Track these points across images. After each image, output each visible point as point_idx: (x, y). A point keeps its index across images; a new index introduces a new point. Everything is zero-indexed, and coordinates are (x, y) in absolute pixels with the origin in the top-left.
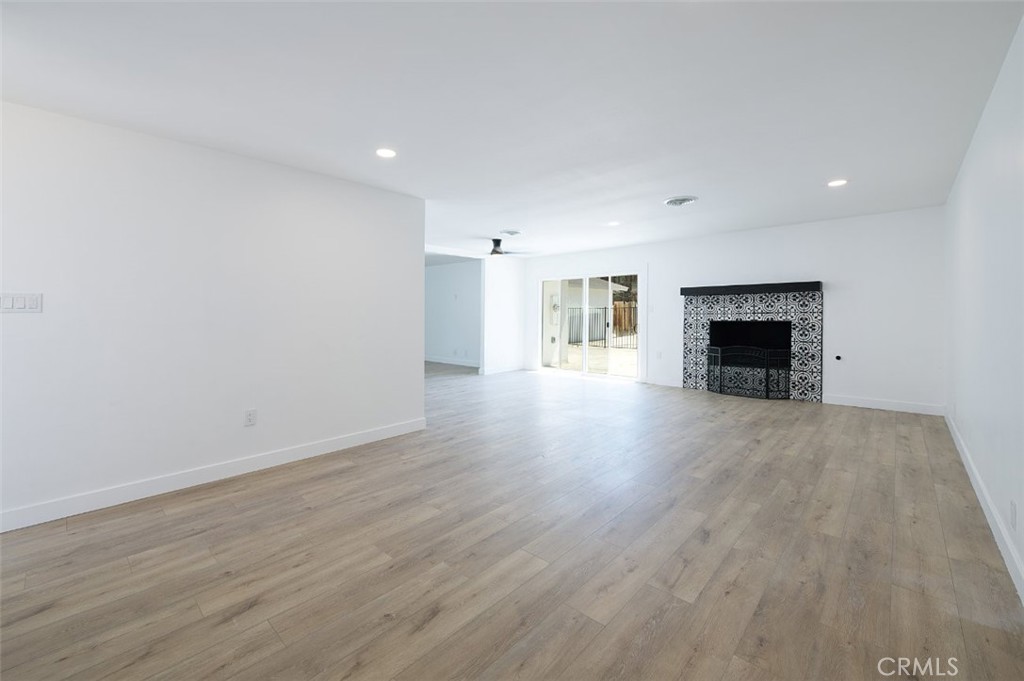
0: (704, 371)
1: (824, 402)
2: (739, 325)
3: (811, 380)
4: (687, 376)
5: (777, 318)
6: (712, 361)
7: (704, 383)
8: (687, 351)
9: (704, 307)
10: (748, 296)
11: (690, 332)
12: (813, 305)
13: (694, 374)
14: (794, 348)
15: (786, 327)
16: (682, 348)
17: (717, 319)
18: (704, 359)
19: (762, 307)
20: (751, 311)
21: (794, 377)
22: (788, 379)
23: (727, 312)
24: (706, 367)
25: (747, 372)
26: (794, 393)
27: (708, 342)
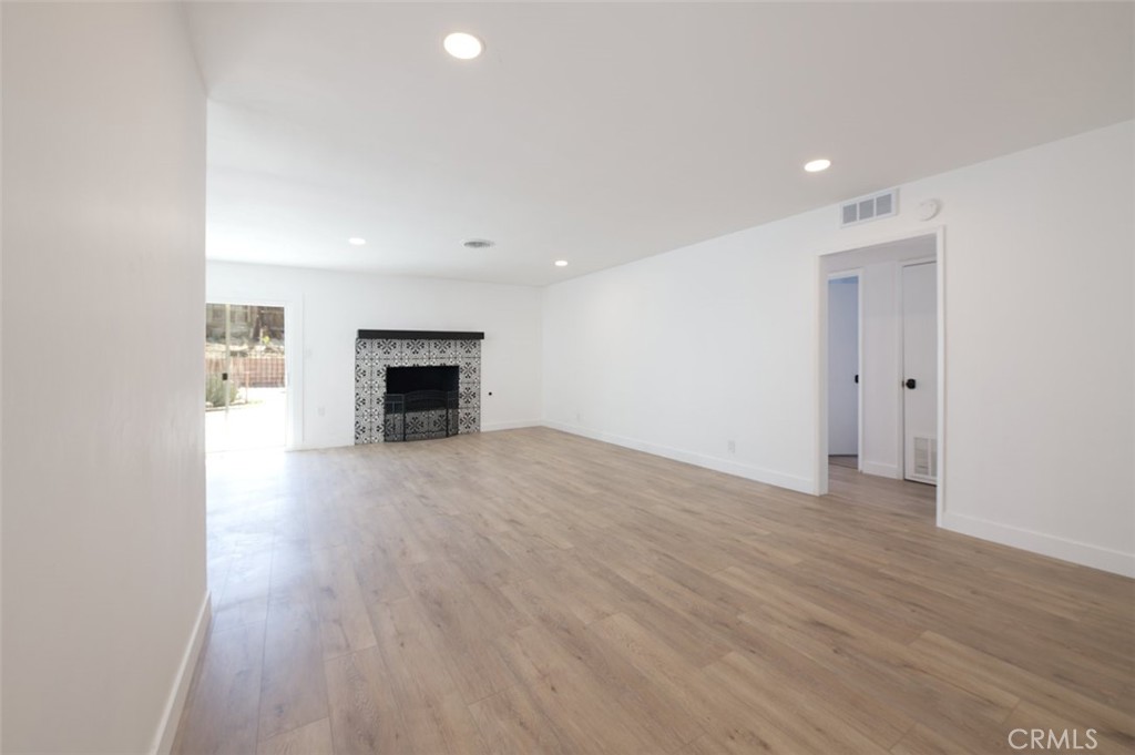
0: (380, 421)
1: (482, 430)
2: (416, 371)
3: (473, 415)
4: (360, 430)
5: (449, 364)
6: (388, 409)
7: (380, 436)
8: (360, 402)
9: (380, 352)
10: (424, 341)
11: (363, 380)
12: (474, 351)
13: (368, 427)
14: (462, 389)
15: (455, 370)
16: (354, 399)
17: (394, 364)
18: (380, 408)
19: (436, 352)
20: (429, 356)
21: (461, 415)
22: (456, 416)
23: (405, 357)
24: (382, 417)
25: (422, 416)
26: (462, 428)
27: (385, 390)
